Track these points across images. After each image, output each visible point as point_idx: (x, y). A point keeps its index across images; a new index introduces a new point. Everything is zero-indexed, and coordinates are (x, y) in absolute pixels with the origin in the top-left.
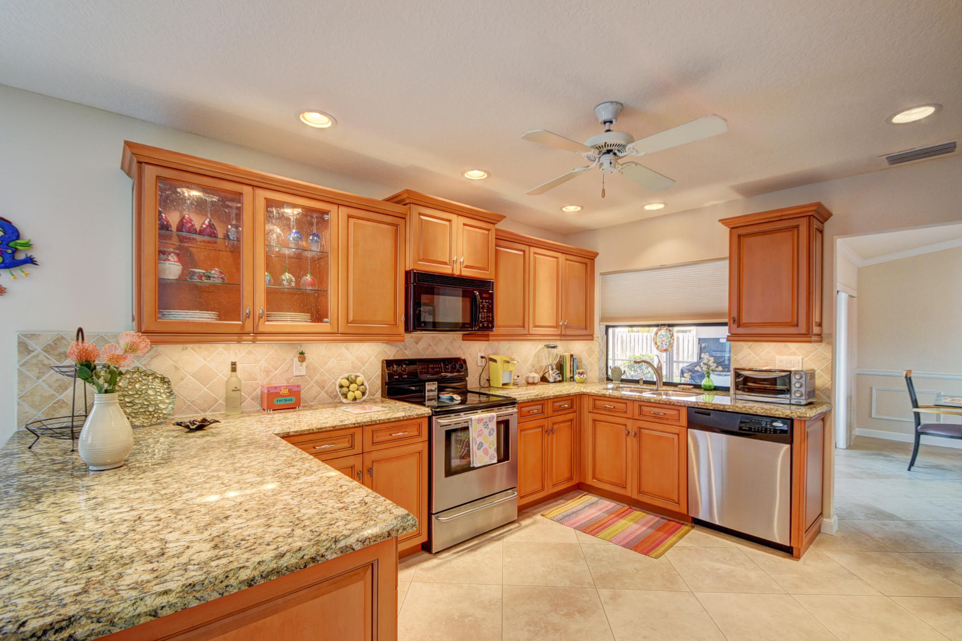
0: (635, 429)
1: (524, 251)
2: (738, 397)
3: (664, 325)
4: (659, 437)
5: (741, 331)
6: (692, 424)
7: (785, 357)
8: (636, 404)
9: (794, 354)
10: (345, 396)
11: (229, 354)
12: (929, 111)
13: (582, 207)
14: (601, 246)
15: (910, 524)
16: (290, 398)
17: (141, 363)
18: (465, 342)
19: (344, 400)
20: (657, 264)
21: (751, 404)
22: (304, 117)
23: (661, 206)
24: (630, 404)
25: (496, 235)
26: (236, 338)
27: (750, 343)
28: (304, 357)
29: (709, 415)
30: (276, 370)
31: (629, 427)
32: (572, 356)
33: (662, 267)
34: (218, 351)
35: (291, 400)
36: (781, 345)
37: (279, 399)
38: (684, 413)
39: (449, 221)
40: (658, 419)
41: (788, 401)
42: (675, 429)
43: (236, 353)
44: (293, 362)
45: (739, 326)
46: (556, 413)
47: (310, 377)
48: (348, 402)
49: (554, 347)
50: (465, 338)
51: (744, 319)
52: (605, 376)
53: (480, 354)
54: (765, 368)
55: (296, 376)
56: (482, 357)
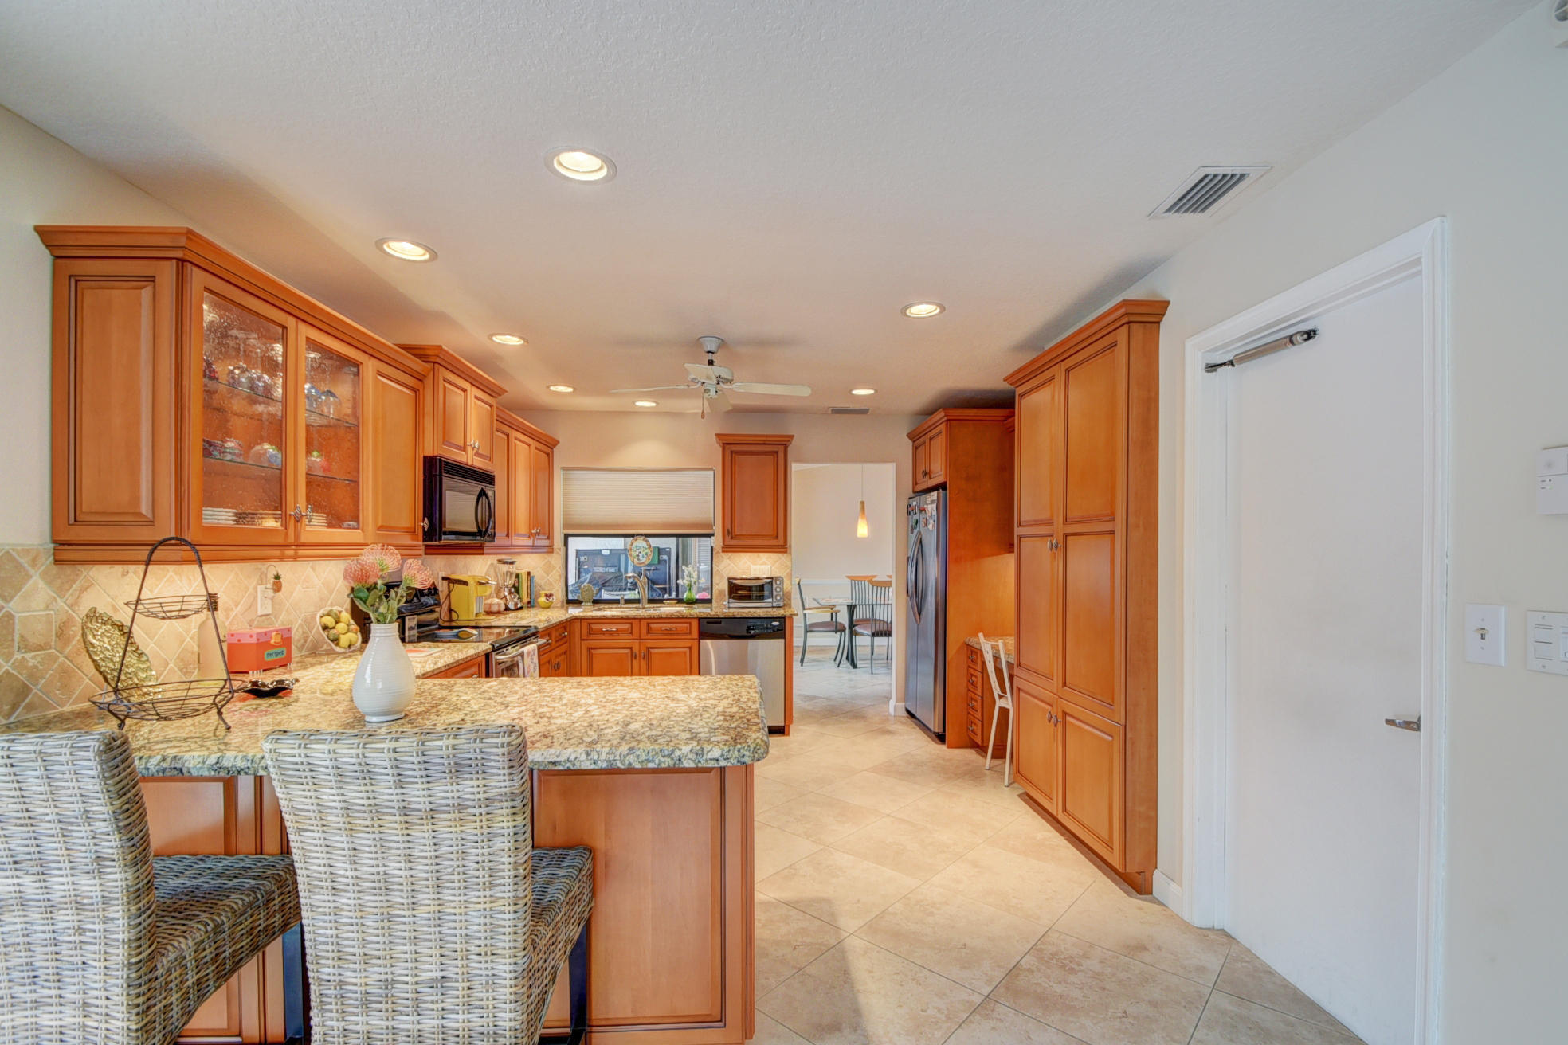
0: (643, 650)
1: (508, 435)
2: (731, 605)
3: (641, 535)
4: (670, 653)
5: (734, 542)
6: (703, 635)
7: (758, 567)
8: (644, 623)
9: (764, 563)
10: (336, 641)
11: (181, 581)
12: (872, 392)
13: (575, 389)
14: (561, 433)
15: (828, 699)
16: (279, 650)
17: (65, 603)
18: (428, 556)
19: (337, 649)
20: (635, 466)
21: (747, 610)
22: (389, 246)
23: (654, 404)
24: (636, 624)
25: (497, 416)
26: (277, 553)
27: (730, 554)
28: (280, 583)
29: (720, 623)
30: (237, 606)
31: (636, 650)
32: (529, 573)
33: (641, 470)
34: (167, 577)
35: (282, 653)
36: (755, 555)
37: (271, 651)
38: (695, 624)
39: (465, 391)
40: (670, 634)
41: (770, 605)
42: (687, 643)
43: (190, 580)
44: (256, 592)
45: (732, 538)
46: (560, 643)
47: (275, 617)
48: (342, 650)
49: (512, 563)
50: (428, 551)
51: (737, 532)
52: (565, 598)
53: (442, 574)
54: (744, 577)
55: (261, 616)
56: (444, 579)
